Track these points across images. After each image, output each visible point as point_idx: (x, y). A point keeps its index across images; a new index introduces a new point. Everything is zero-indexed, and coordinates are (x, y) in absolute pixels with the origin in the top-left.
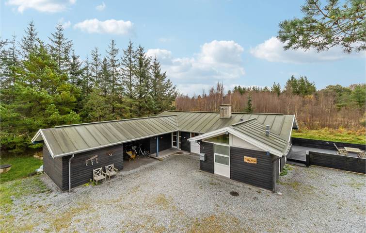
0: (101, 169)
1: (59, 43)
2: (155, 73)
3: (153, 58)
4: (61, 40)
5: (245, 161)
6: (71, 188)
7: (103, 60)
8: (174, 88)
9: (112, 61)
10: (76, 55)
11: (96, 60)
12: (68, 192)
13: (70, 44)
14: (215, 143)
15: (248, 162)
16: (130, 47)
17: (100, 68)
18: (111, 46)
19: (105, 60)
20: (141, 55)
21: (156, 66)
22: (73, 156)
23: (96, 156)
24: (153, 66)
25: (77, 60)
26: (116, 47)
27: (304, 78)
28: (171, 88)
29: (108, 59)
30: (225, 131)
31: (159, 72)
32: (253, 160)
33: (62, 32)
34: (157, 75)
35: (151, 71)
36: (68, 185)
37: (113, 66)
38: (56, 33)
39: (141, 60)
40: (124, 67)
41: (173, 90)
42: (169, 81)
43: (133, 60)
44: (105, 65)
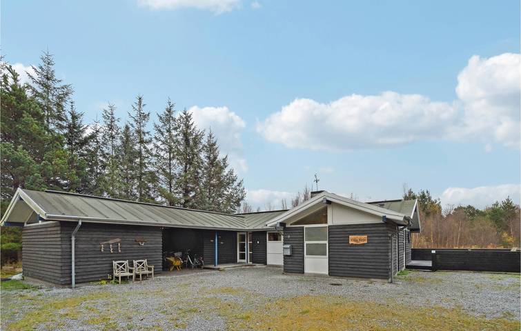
0: (126, 262)
1: (47, 87)
2: (209, 158)
3: (207, 134)
4: (50, 82)
5: (350, 242)
6: (76, 283)
7: (123, 129)
8: (239, 185)
9: (139, 132)
10: (78, 111)
11: (111, 127)
12: (71, 288)
13: (65, 90)
14: (305, 226)
15: (355, 243)
16: (169, 111)
17: (118, 142)
18: (137, 107)
19: (127, 128)
20: (188, 127)
21: (211, 147)
22: (80, 223)
23: (118, 240)
24: (206, 147)
25: (79, 120)
26: (145, 111)
27: (425, 192)
28: (236, 183)
29: (131, 128)
30: (322, 199)
31: (215, 158)
32: (362, 239)
33: (52, 68)
34: (213, 161)
35: (203, 155)
36: (71, 277)
37: (142, 142)
38: (41, 68)
39: (186, 135)
40: (159, 143)
41: (238, 188)
42: (231, 173)
43: (174, 133)
44: (127, 137)
